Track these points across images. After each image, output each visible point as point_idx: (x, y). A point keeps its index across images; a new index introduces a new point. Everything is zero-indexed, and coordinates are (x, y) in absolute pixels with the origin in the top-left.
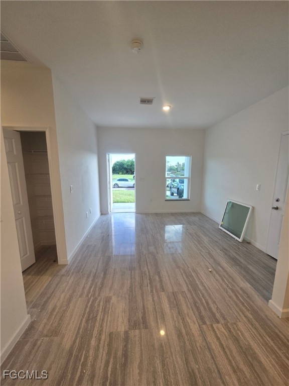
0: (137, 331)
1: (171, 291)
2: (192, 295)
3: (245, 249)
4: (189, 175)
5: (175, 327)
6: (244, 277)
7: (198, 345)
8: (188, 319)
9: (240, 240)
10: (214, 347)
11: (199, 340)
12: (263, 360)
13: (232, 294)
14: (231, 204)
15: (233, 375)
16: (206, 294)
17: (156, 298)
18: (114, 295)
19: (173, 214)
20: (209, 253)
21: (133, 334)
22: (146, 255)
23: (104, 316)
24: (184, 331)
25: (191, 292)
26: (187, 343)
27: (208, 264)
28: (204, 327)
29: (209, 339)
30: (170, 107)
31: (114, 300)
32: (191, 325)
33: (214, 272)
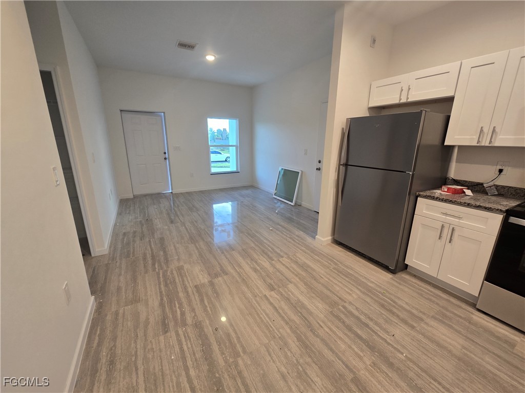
0: (220, 279)
1: (241, 249)
2: (259, 247)
3: (298, 210)
4: (237, 142)
5: (251, 268)
6: (298, 228)
7: (271, 272)
8: (259, 261)
9: (292, 204)
10: (282, 269)
11: (271, 269)
12: (313, 266)
13: (290, 240)
14: (283, 171)
15: (296, 278)
16: (270, 245)
17: (228, 256)
18: (185, 263)
19: (222, 190)
20: (268, 218)
21: (217, 280)
22: (206, 230)
23: (182, 278)
24: (258, 268)
25: (258, 246)
26: (263, 273)
27: (268, 225)
28: (273, 262)
29: (278, 267)
30: (215, 57)
31: (186, 266)
32: (263, 264)
33: (275, 230)
